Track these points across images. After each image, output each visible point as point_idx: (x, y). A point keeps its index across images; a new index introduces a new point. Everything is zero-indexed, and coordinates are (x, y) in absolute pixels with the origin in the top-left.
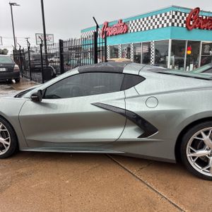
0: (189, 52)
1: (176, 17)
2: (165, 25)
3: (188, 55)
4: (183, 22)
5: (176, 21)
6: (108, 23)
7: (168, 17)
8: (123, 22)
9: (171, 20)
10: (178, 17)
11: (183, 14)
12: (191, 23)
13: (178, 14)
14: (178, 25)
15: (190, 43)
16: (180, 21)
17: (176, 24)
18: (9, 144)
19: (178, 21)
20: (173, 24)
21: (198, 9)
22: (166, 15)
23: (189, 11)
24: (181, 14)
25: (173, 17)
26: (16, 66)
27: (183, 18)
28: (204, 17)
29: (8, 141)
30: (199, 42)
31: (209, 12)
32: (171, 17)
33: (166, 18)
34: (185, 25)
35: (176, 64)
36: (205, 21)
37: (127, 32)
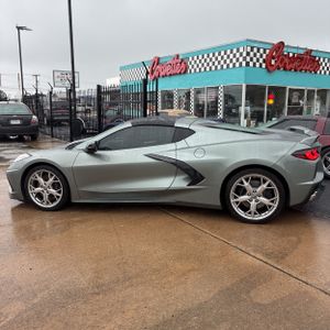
0: (271, 102)
1: (252, 54)
2: (237, 65)
3: (269, 106)
4: (261, 60)
5: (251, 59)
6: (159, 59)
7: (241, 55)
8: (181, 57)
9: (245, 59)
10: (255, 55)
11: (262, 51)
12: (273, 62)
13: (255, 50)
14: (254, 64)
15: (272, 89)
16: (258, 60)
17: (251, 64)
18: (60, 195)
19: (255, 60)
20: (248, 64)
21: (282, 43)
22: (238, 50)
23: (270, 47)
24: (258, 51)
25: (248, 54)
26: (35, 117)
27: (261, 56)
28: (291, 55)
29: (59, 192)
30: (285, 88)
31: (298, 48)
32: (244, 54)
33: (238, 55)
34: (264, 66)
35: (252, 117)
36: (293, 59)
37: (185, 72)
